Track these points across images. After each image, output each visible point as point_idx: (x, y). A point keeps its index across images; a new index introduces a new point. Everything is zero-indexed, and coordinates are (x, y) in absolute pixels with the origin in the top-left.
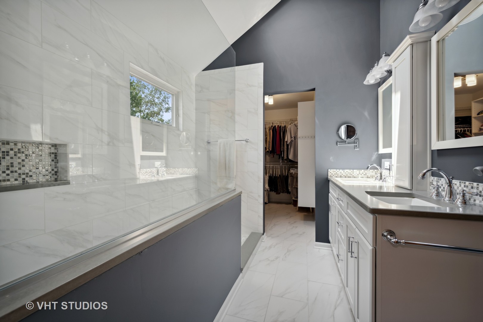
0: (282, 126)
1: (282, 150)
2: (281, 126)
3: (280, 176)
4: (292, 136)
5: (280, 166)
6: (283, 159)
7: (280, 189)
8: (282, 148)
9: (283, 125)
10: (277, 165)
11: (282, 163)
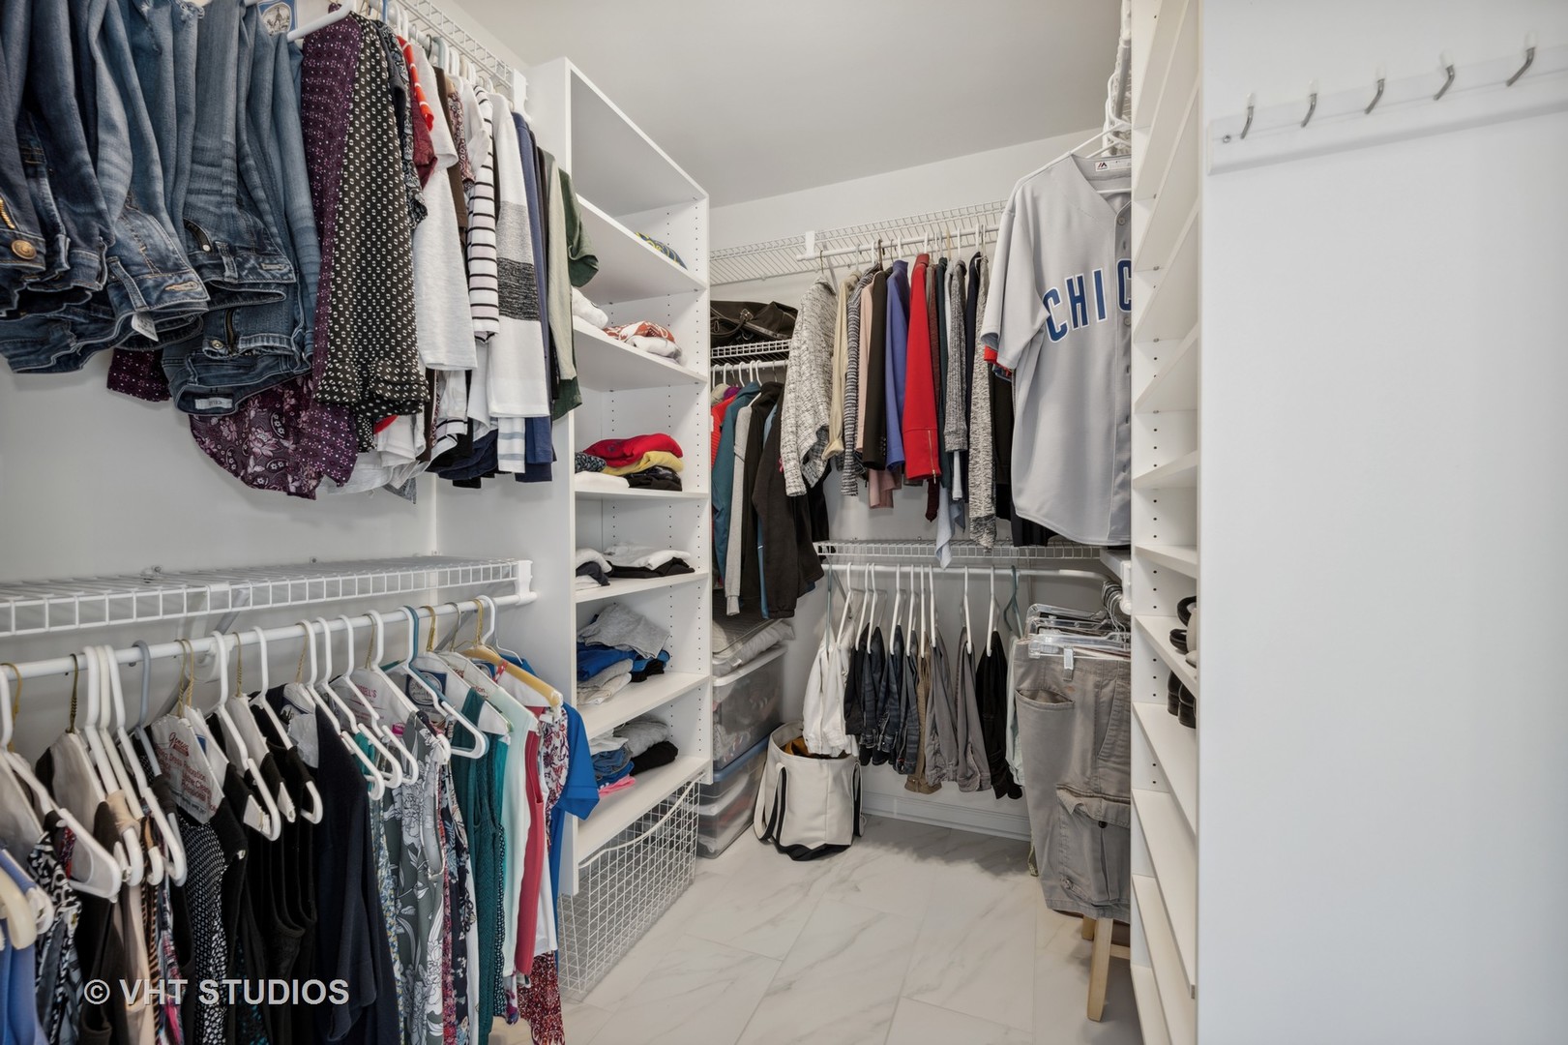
0: (952, 267)
1: (952, 443)
2: (944, 262)
3: (939, 652)
4: (1054, 281)
5: (935, 576)
6: (960, 522)
7: (937, 752)
8: (953, 422)
9: (960, 254)
10: (917, 563)
11: (953, 553)
